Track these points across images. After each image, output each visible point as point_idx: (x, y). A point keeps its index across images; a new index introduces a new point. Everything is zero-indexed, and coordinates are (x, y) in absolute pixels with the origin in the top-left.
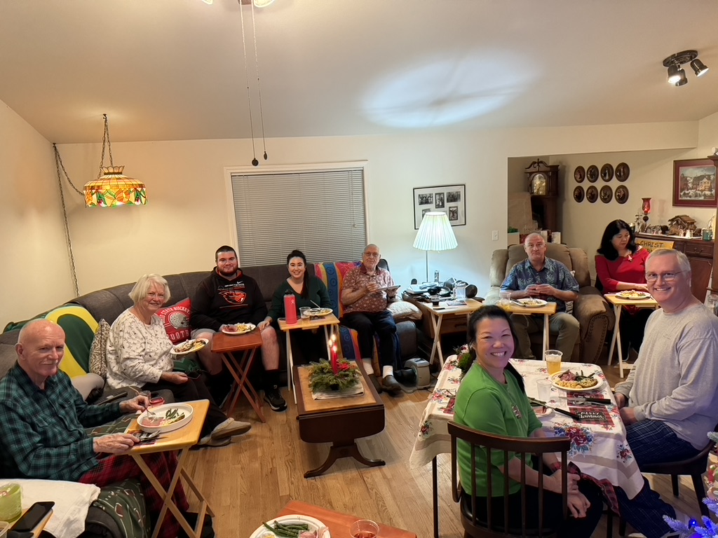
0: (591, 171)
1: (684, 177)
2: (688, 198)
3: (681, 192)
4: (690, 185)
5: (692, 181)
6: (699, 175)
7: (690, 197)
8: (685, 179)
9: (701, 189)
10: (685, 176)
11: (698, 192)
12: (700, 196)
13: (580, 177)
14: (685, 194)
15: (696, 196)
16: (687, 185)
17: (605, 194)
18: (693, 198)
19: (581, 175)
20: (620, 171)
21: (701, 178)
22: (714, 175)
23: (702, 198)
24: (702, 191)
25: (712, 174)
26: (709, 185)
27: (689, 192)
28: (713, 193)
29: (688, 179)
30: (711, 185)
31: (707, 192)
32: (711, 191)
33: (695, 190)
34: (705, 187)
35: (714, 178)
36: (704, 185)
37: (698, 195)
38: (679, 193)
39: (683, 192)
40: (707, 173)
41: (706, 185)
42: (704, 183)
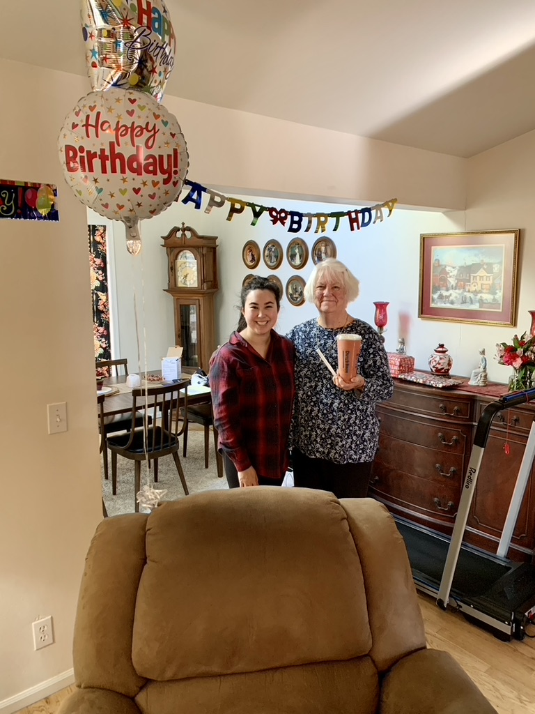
0: (270, 250)
1: (439, 266)
2: (448, 306)
3: (434, 293)
4: (452, 281)
5: (455, 272)
6: (469, 263)
7: (452, 303)
8: (442, 269)
9: (473, 289)
10: (442, 263)
11: (468, 295)
12: (472, 302)
13: (253, 259)
14: (441, 297)
15: (464, 302)
16: (445, 280)
17: (295, 290)
18: (457, 306)
19: (253, 255)
20: (320, 250)
21: (474, 268)
22: (500, 263)
23: (475, 307)
24: (476, 293)
25: (497, 261)
26: (491, 282)
27: (451, 295)
28: (497, 297)
29: (448, 269)
30: (493, 284)
31: (487, 297)
32: (494, 293)
33: (461, 291)
34: (482, 285)
35: (501, 271)
36: (480, 283)
37: (468, 300)
38: (431, 295)
39: (439, 293)
40: (487, 260)
41: (485, 282)
42: (481, 277)
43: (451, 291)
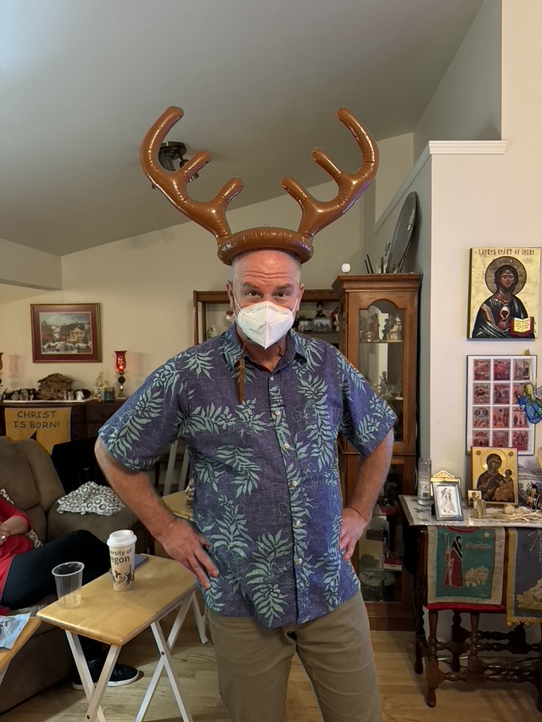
1: (47, 326)
2: (55, 353)
3: (44, 344)
4: (57, 336)
5: (59, 330)
6: (69, 324)
7: (58, 350)
8: (49, 329)
9: (72, 340)
10: (47, 323)
11: (69, 344)
12: (72, 349)
14: (49, 347)
15: (66, 350)
16: (51, 335)
18: (62, 352)
21: (72, 327)
22: (89, 323)
23: (75, 352)
24: (74, 343)
25: (87, 322)
26: (84, 336)
27: (57, 345)
28: (89, 345)
29: (53, 328)
30: (86, 336)
31: (82, 345)
32: (87, 343)
33: (64, 342)
34: (78, 337)
35: (89, 328)
36: (76, 336)
37: (69, 348)
38: (42, 346)
39: (47, 344)
40: (80, 322)
41: (80, 336)
42: (77, 333)
43: (56, 343)
